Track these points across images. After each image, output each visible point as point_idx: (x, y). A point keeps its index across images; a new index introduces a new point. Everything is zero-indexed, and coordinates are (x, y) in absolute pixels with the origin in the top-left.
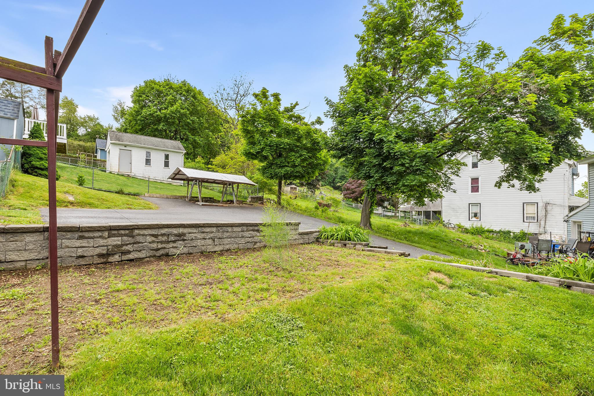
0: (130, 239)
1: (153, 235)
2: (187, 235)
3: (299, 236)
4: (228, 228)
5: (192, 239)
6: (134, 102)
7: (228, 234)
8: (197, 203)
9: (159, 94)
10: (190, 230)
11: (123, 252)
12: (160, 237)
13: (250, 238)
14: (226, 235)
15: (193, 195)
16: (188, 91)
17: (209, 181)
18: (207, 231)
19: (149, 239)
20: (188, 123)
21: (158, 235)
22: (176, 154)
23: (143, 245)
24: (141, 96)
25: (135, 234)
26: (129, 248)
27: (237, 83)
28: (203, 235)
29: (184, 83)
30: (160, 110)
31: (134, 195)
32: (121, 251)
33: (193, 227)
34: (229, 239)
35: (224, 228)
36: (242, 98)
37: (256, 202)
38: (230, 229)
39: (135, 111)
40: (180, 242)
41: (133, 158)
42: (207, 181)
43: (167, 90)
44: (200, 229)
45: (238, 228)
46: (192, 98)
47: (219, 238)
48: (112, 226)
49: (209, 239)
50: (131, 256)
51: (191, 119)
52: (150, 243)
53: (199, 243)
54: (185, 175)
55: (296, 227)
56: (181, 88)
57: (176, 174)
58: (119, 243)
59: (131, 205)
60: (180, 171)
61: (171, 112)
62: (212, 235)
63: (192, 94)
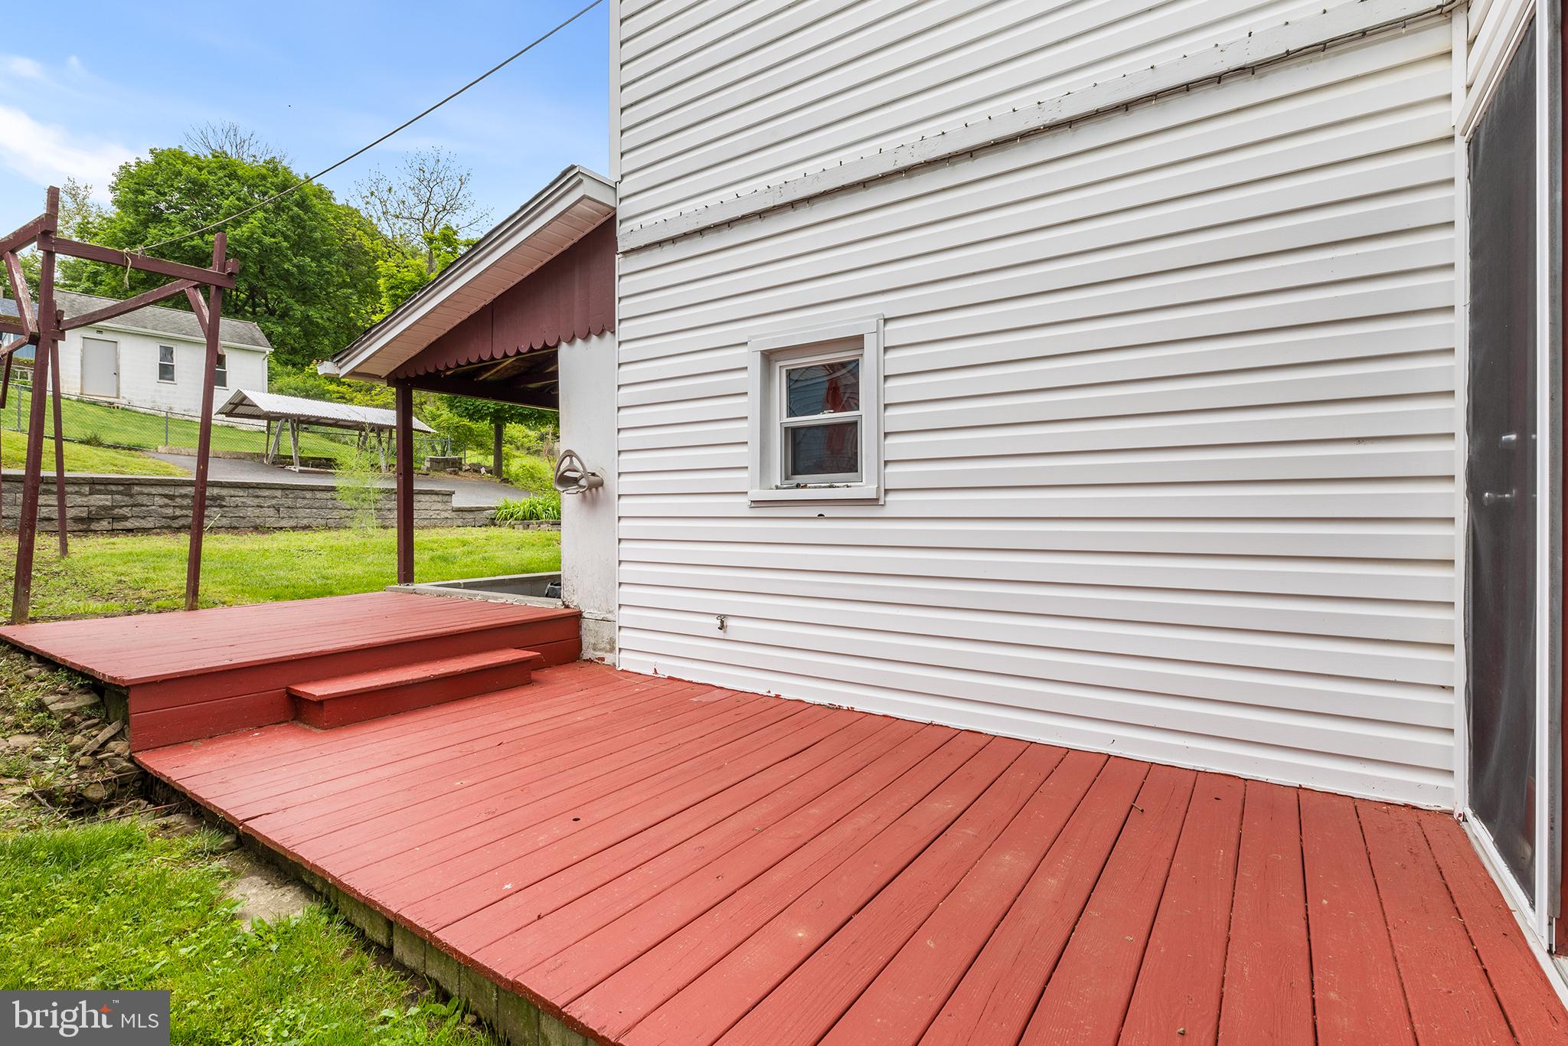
0: (126, 498)
1: (166, 496)
2: (227, 499)
3: (454, 513)
4: (304, 492)
5: (237, 506)
6: (120, 204)
7: (306, 502)
8: (288, 467)
9: (197, 190)
10: (232, 492)
11: (116, 516)
12: (178, 500)
13: (349, 510)
14: (300, 503)
15: (282, 453)
16: (283, 187)
17: (321, 421)
18: (265, 495)
19: (159, 501)
20: (288, 271)
21: (174, 496)
22: (244, 355)
23: (148, 509)
24: (143, 193)
25: (134, 491)
26: (125, 511)
27: (427, 175)
28: (256, 501)
29: (273, 167)
30: (202, 235)
31: (130, 449)
32: (111, 516)
33: (239, 487)
34: (308, 510)
35: (297, 492)
36: (440, 216)
37: (443, 469)
38: (309, 495)
39: (123, 230)
40: (215, 509)
41: (122, 362)
42: (318, 421)
43: (223, 182)
44: (250, 491)
45: (325, 493)
46: (296, 209)
47: (289, 507)
48: (96, 478)
49: (269, 507)
50: (129, 524)
51: (295, 261)
52: (161, 507)
53: (249, 512)
54: (255, 406)
55: (446, 498)
56: (264, 178)
57: (236, 405)
58: (108, 503)
59: (123, 466)
60: (245, 398)
61: (236, 240)
62: (274, 502)
63: (296, 196)
